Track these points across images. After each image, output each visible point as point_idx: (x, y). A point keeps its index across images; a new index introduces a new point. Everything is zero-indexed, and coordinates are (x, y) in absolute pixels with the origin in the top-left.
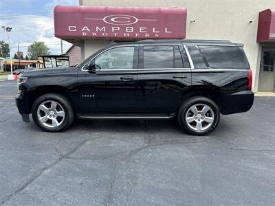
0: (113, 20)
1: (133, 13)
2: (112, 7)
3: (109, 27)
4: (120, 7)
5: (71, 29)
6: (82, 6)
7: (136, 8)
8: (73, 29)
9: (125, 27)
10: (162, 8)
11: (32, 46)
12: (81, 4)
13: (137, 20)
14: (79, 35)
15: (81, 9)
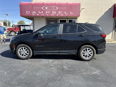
2: (46, 3)
5: (27, 13)
6: (32, 2)
8: (29, 12)
9: (52, 11)
13: (57, 8)
14: (31, 15)
15: (31, 3)
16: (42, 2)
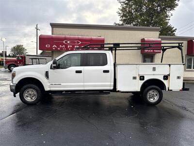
0: (68, 42)
2: (68, 36)
3: (66, 46)
5: (47, 46)
6: (53, 35)
7: (80, 37)
9: (74, 46)
10: (92, 37)
11: (14, 48)
13: (80, 43)
14: (51, 49)
15: (52, 37)
16: (64, 36)
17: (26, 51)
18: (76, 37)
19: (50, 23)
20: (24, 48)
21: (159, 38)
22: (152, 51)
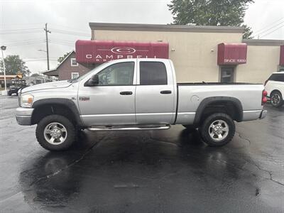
0: (118, 50)
1: (132, 45)
4: (123, 42)
7: (134, 42)
8: (90, 56)
9: (126, 55)
10: (151, 42)
12: (93, 39)
13: (135, 51)
14: (94, 61)
15: (95, 43)
16: (110, 41)
17: (25, 65)
18: (129, 42)
19: (90, 24)
20: (21, 61)
21: (243, 42)
22: (234, 61)
